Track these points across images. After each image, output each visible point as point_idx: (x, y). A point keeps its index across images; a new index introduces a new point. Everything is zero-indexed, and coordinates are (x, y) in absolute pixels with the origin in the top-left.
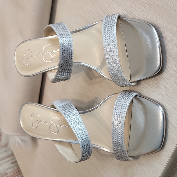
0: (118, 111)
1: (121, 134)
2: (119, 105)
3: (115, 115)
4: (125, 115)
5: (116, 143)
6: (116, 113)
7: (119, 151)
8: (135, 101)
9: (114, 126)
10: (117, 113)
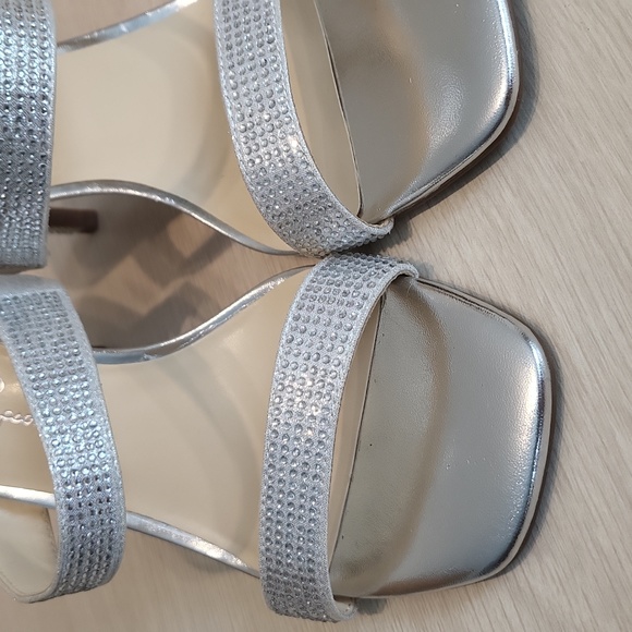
0: (303, 348)
1: (312, 471)
2: (314, 315)
3: (288, 372)
4: (343, 372)
5: (279, 522)
6: (291, 359)
7: (289, 565)
8: (393, 302)
9: (282, 430)
10: (300, 360)
